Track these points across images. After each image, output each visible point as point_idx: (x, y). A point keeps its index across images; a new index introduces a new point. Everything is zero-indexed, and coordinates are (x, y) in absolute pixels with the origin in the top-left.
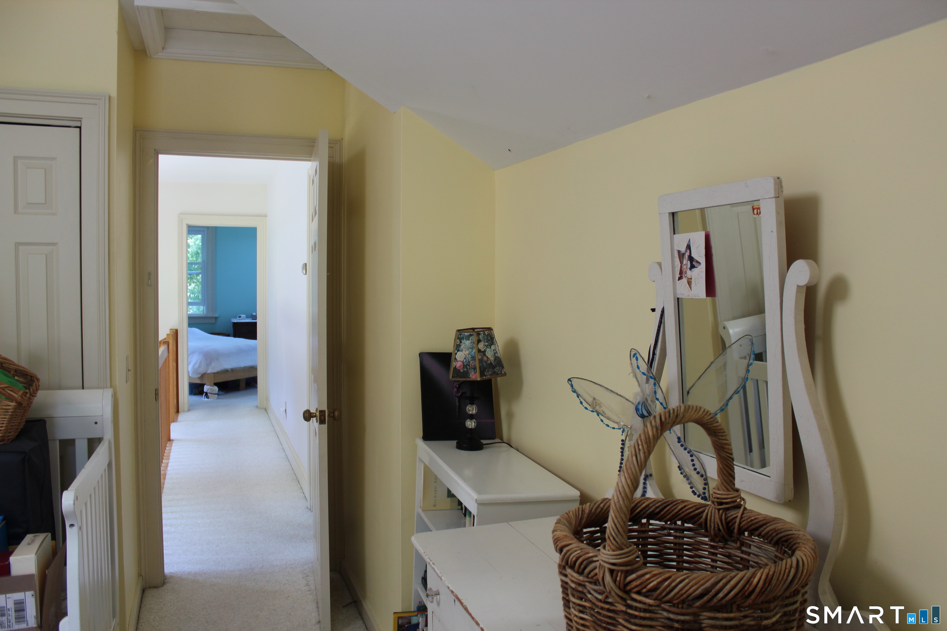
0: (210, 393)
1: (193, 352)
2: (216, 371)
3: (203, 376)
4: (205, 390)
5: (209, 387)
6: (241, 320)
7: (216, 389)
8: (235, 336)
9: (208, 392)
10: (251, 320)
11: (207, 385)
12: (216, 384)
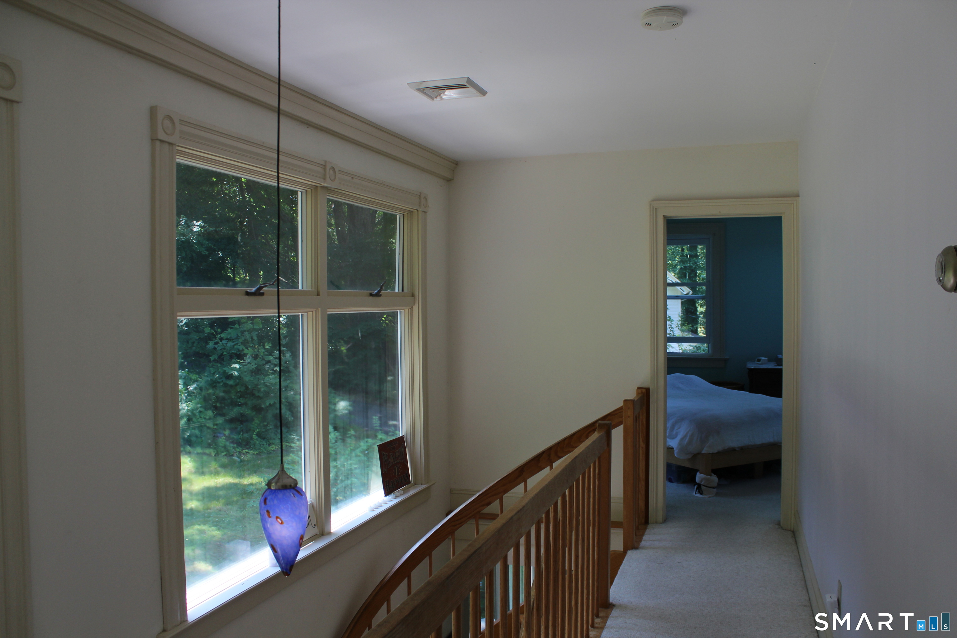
0: (704, 486)
1: (681, 420)
2: (716, 451)
3: (695, 456)
4: (698, 480)
5: (703, 476)
6: (762, 364)
7: (714, 479)
8: (752, 390)
9: (702, 483)
10: (776, 366)
11: (701, 473)
12: (715, 472)
